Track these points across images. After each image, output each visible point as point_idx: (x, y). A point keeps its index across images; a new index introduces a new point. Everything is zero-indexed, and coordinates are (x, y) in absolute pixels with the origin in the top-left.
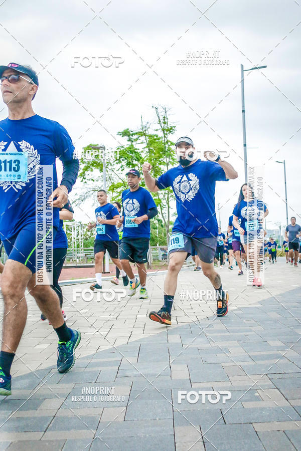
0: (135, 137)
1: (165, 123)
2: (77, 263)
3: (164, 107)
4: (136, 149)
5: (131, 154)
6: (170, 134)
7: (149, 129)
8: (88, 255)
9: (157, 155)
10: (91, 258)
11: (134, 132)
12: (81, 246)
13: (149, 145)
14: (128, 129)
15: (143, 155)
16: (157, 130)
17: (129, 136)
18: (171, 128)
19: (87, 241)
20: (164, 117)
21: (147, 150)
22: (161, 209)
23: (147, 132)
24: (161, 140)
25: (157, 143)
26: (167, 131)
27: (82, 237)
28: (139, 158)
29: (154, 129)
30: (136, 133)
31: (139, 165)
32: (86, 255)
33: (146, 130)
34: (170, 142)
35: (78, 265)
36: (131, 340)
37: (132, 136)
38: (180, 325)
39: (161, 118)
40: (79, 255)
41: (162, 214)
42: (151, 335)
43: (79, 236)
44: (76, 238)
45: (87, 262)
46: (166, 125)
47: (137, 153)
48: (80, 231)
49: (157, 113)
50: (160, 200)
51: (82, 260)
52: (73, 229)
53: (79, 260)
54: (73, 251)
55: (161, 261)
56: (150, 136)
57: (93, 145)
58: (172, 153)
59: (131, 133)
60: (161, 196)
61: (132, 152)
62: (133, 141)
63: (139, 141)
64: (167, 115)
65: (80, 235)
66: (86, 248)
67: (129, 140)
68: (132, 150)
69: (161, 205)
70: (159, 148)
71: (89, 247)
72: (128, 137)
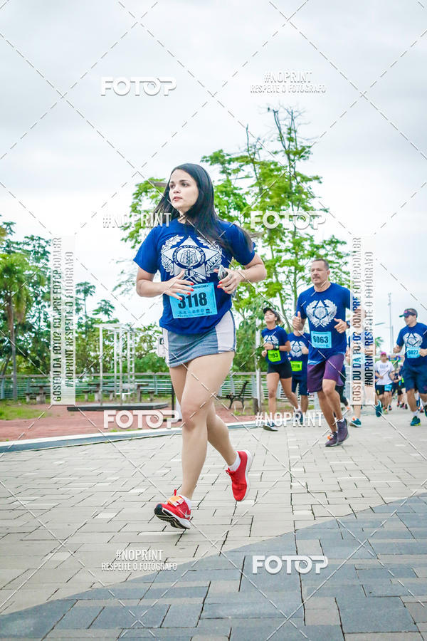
0: (234, 165)
1: (291, 139)
2: (122, 402)
3: (290, 110)
4: (236, 189)
5: (226, 198)
6: (301, 160)
7: (260, 151)
8: (142, 386)
9: (276, 199)
10: (149, 393)
11: (233, 156)
12: (131, 369)
13: (261, 180)
14: (221, 151)
15: (249, 200)
16: (276, 153)
17: (223, 163)
18: (303, 149)
19: (141, 361)
20: (290, 129)
21: (257, 190)
22: (283, 302)
23: (257, 156)
24: (283, 172)
25: (276, 176)
26: (295, 154)
27: (133, 352)
28: (242, 206)
29: (272, 152)
30: (237, 159)
31: (242, 219)
32: (139, 386)
33: (254, 153)
34: (300, 175)
35: (124, 405)
36: (227, 547)
37: (229, 163)
38: (319, 521)
39: (285, 130)
40: (127, 386)
41: (284, 311)
42: (265, 538)
43: (128, 352)
44: (121, 353)
45: (141, 400)
46: (294, 144)
47: (239, 195)
48: (129, 342)
49: (277, 121)
50: (281, 285)
51: (131, 396)
52: (115, 337)
53: (127, 396)
54: (115, 379)
55: (279, 400)
56: (263, 164)
57: (157, 180)
58: (304, 196)
59: (227, 158)
60: (282, 278)
61: (227, 195)
62: (230, 174)
63: (241, 174)
64: (296, 125)
65: (129, 347)
66: (139, 374)
67: (223, 172)
68: (228, 189)
69: (281, 294)
70: (279, 187)
71: (146, 371)
72: (221, 166)
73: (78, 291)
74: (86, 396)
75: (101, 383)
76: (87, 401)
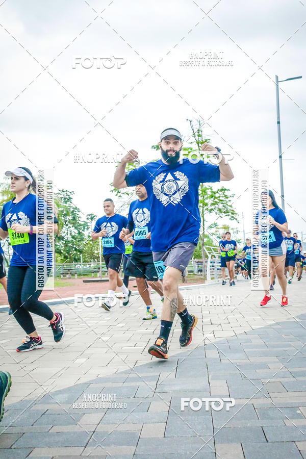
3: (198, 120)
16: (191, 143)
18: (206, 140)
20: (199, 130)
38: (217, 340)
46: (201, 138)
49: (192, 126)
55: (196, 275)
64: (202, 128)
73: (88, 219)
74: (93, 274)
75: (101, 268)
76: (93, 277)
